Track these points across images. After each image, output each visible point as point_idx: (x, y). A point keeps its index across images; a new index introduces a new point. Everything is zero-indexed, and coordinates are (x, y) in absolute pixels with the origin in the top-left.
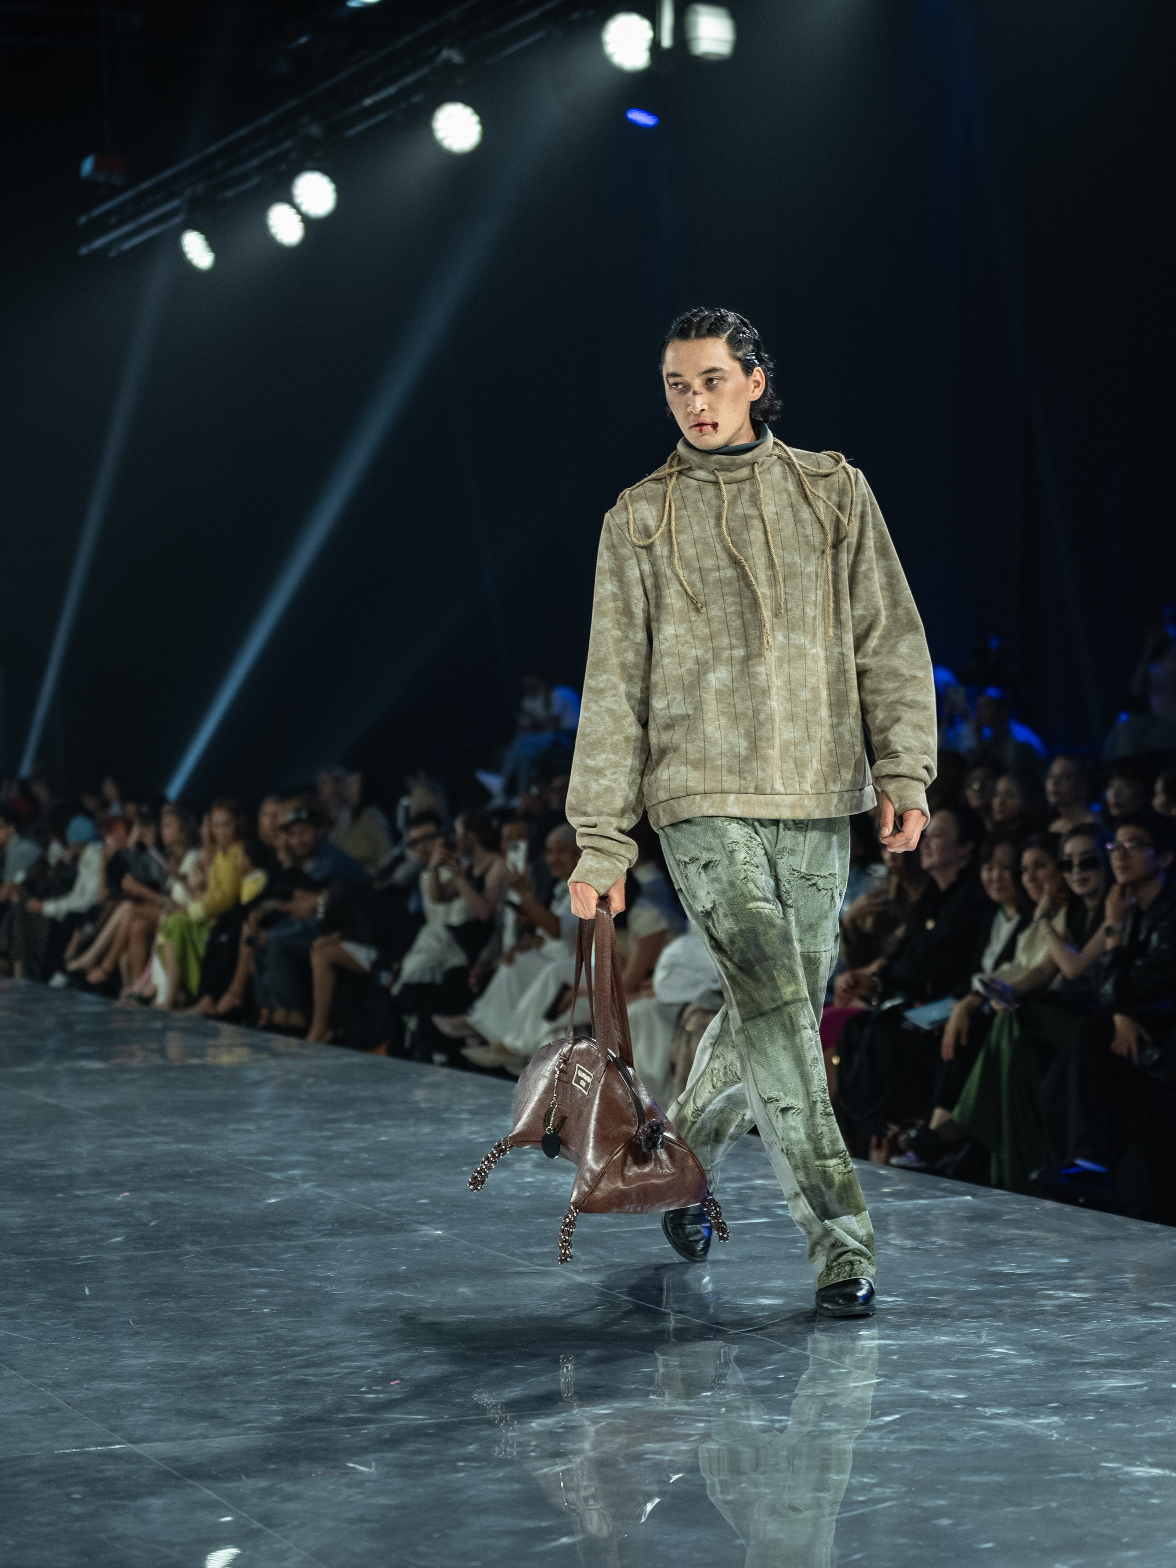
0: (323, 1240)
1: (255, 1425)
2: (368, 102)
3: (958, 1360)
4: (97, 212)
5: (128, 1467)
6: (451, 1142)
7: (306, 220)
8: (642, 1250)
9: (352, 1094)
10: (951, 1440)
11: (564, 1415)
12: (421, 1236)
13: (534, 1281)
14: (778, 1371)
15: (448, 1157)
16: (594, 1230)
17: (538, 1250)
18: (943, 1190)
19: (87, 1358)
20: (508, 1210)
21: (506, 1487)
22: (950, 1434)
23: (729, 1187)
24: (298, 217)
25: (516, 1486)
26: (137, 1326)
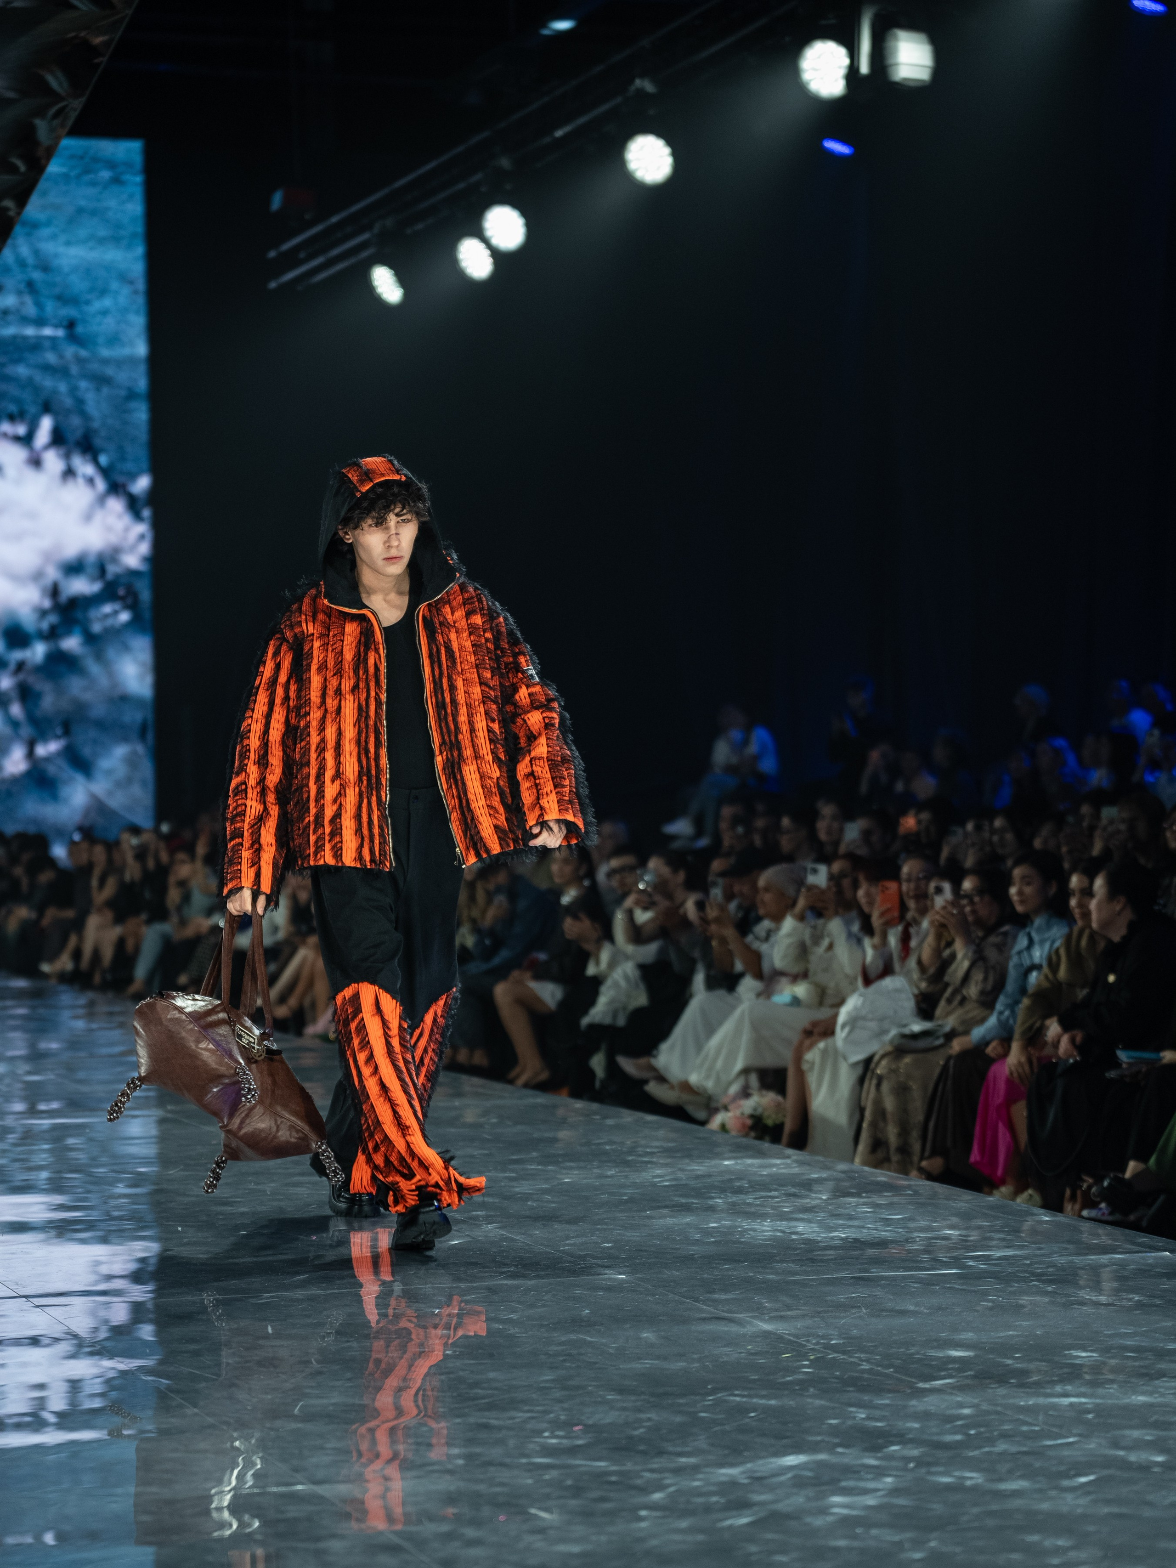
0: (506, 1282)
1: (436, 1468)
2: (559, 133)
3: (1157, 1421)
4: (286, 247)
5: (308, 1508)
6: (634, 1185)
7: (496, 254)
8: (829, 1298)
9: (536, 1135)
10: (1150, 1504)
11: (749, 1465)
12: (604, 1280)
13: (718, 1328)
14: (968, 1426)
15: (631, 1200)
16: (780, 1277)
17: (723, 1297)
18: (1139, 1245)
19: (269, 1397)
20: (693, 1255)
21: (690, 1538)
22: (1151, 1497)
23: (919, 1237)
24: (488, 252)
25: (700, 1537)
26: (319, 1366)
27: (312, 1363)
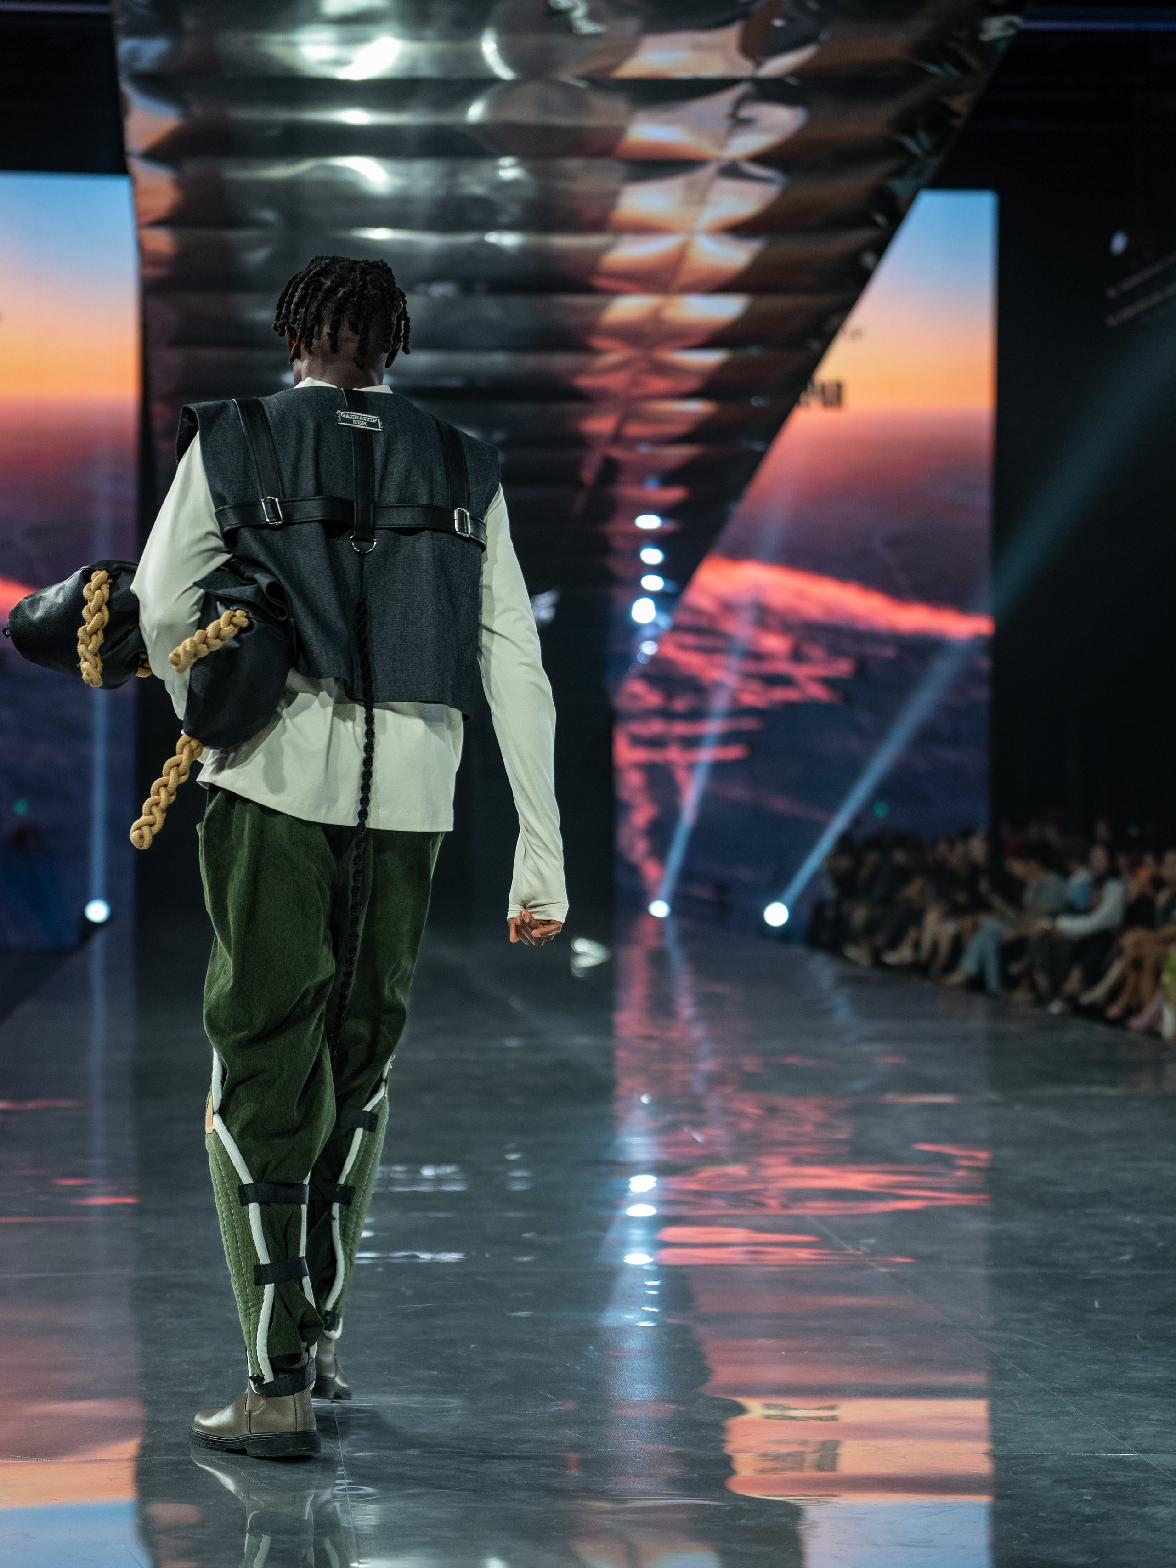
4: (1127, 285)
5: (1135, 1474)
19: (1097, 1367)
26: (1144, 1341)
27: (1136, 1337)
